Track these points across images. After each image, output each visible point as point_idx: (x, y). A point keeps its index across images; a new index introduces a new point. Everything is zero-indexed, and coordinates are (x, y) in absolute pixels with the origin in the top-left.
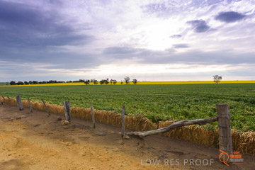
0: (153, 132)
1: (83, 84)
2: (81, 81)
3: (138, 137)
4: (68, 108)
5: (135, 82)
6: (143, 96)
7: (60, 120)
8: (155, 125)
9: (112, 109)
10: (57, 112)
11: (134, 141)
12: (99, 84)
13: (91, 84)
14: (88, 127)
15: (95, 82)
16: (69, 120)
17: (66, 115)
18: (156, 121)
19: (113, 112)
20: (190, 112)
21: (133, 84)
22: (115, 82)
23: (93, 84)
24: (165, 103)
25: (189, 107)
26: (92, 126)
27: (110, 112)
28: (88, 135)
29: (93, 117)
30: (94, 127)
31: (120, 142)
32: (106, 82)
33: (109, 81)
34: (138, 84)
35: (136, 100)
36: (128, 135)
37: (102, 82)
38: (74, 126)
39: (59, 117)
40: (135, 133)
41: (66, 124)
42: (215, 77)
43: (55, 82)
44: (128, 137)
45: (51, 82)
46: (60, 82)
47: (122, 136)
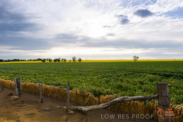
0: (95, 107)
1: (40, 62)
2: (39, 60)
3: (81, 111)
4: (18, 83)
5: (80, 60)
6: (86, 71)
7: (11, 95)
8: (96, 99)
10: (11, 87)
11: (78, 115)
12: (53, 62)
13: (46, 62)
14: (36, 102)
15: (50, 60)
16: (19, 95)
17: (16, 90)
20: (124, 84)
21: (78, 62)
22: (65, 60)
23: (48, 62)
24: (103, 77)
25: (121, 80)
26: (40, 101)
28: (35, 111)
29: (41, 93)
30: (42, 102)
31: (65, 117)
32: (59, 60)
33: (61, 60)
34: (82, 61)
35: (80, 75)
36: (73, 110)
37: (55, 60)
38: (23, 102)
39: (10, 92)
40: (79, 108)
41: (16, 99)
42: (135, 57)
43: (19, 60)
44: (72, 112)
45: (15, 60)
46: (22, 60)
47: (67, 111)
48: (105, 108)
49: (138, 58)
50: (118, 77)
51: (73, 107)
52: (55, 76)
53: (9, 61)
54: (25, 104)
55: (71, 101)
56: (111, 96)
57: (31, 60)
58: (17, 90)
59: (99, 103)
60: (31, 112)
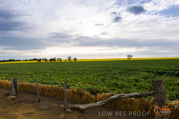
0: (92, 104)
1: (36, 61)
2: (35, 59)
3: (78, 110)
5: (75, 59)
6: (82, 70)
7: (8, 95)
8: (93, 97)
9: (56, 84)
10: (7, 87)
11: (76, 113)
12: (48, 61)
13: (42, 61)
14: (33, 102)
15: (46, 60)
16: (16, 95)
18: (94, 92)
19: (57, 86)
20: (120, 83)
21: (73, 61)
22: (61, 60)
23: (44, 61)
24: (99, 76)
25: (117, 78)
26: (37, 100)
27: (54, 86)
28: (32, 110)
29: (38, 92)
30: (39, 101)
31: (63, 116)
32: (54, 60)
33: (56, 59)
34: (77, 61)
35: (76, 74)
36: (71, 108)
37: (51, 60)
38: (20, 101)
39: (7, 92)
40: (77, 106)
41: (13, 99)
42: (129, 56)
43: (14, 60)
44: (70, 110)
45: (10, 60)
46: (18, 61)
47: (65, 109)
48: (102, 106)
49: (132, 56)
50: (114, 75)
51: (70, 106)
52: (51, 75)
53: (4, 61)
54: (22, 104)
55: (68, 100)
56: (108, 93)
57: (26, 60)
58: (14, 90)
59: (96, 101)
60: (29, 111)
